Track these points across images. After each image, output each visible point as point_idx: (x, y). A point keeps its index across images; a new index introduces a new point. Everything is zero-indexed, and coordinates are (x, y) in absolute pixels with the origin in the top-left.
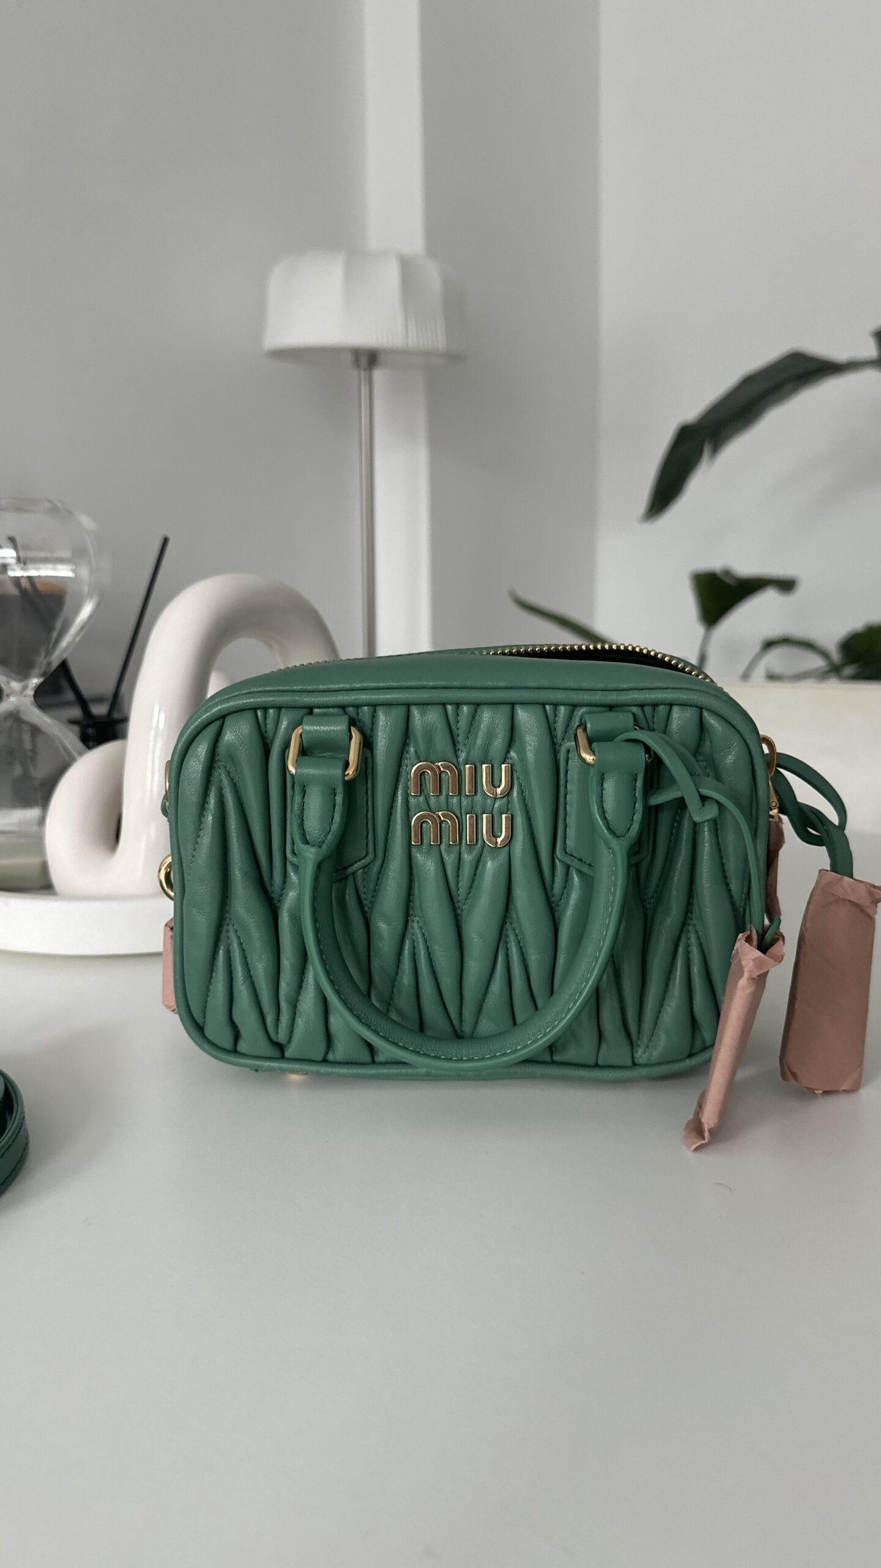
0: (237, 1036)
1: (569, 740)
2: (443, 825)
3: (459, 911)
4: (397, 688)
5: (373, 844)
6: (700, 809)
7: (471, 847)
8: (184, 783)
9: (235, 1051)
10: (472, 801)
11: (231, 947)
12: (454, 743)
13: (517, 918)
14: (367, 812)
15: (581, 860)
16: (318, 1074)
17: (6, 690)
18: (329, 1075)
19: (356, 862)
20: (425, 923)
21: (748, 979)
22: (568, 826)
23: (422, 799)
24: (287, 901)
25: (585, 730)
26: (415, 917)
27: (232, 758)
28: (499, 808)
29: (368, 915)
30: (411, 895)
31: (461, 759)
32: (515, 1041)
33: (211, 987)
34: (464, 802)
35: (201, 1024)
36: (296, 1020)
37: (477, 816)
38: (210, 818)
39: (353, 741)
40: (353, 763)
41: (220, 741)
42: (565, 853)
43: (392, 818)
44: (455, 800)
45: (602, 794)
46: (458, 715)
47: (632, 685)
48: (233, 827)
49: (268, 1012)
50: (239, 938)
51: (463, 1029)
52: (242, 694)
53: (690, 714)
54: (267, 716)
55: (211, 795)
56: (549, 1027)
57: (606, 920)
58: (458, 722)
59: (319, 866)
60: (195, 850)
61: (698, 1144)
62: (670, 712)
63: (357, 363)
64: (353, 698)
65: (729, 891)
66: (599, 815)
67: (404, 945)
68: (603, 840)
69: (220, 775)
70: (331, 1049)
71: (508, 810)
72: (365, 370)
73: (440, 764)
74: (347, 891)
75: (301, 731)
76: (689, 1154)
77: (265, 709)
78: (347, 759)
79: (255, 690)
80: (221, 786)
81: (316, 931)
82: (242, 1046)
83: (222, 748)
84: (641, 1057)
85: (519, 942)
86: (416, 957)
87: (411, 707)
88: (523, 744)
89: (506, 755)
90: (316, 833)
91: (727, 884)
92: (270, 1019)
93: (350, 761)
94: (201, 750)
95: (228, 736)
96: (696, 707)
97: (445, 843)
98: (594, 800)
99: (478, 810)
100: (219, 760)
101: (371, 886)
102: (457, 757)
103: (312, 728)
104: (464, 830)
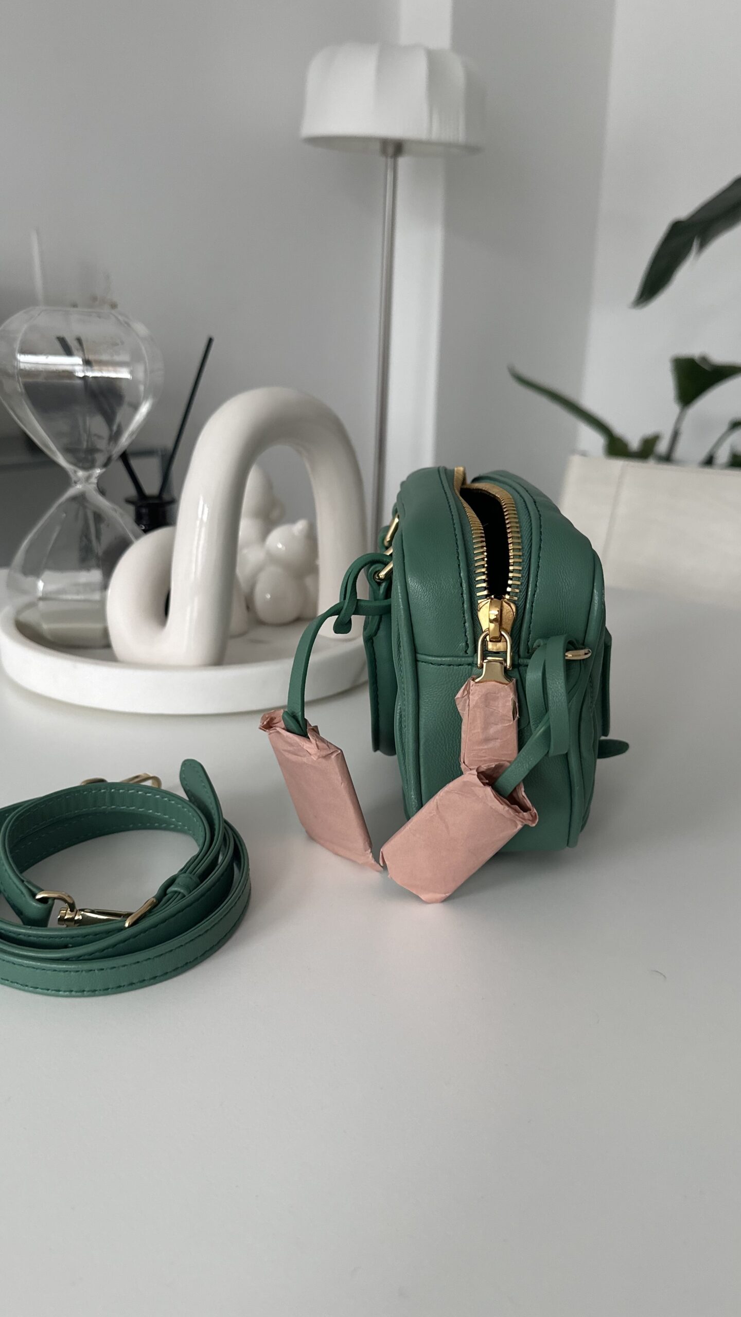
17: (74, 478)
63: (384, 151)
72: (391, 157)
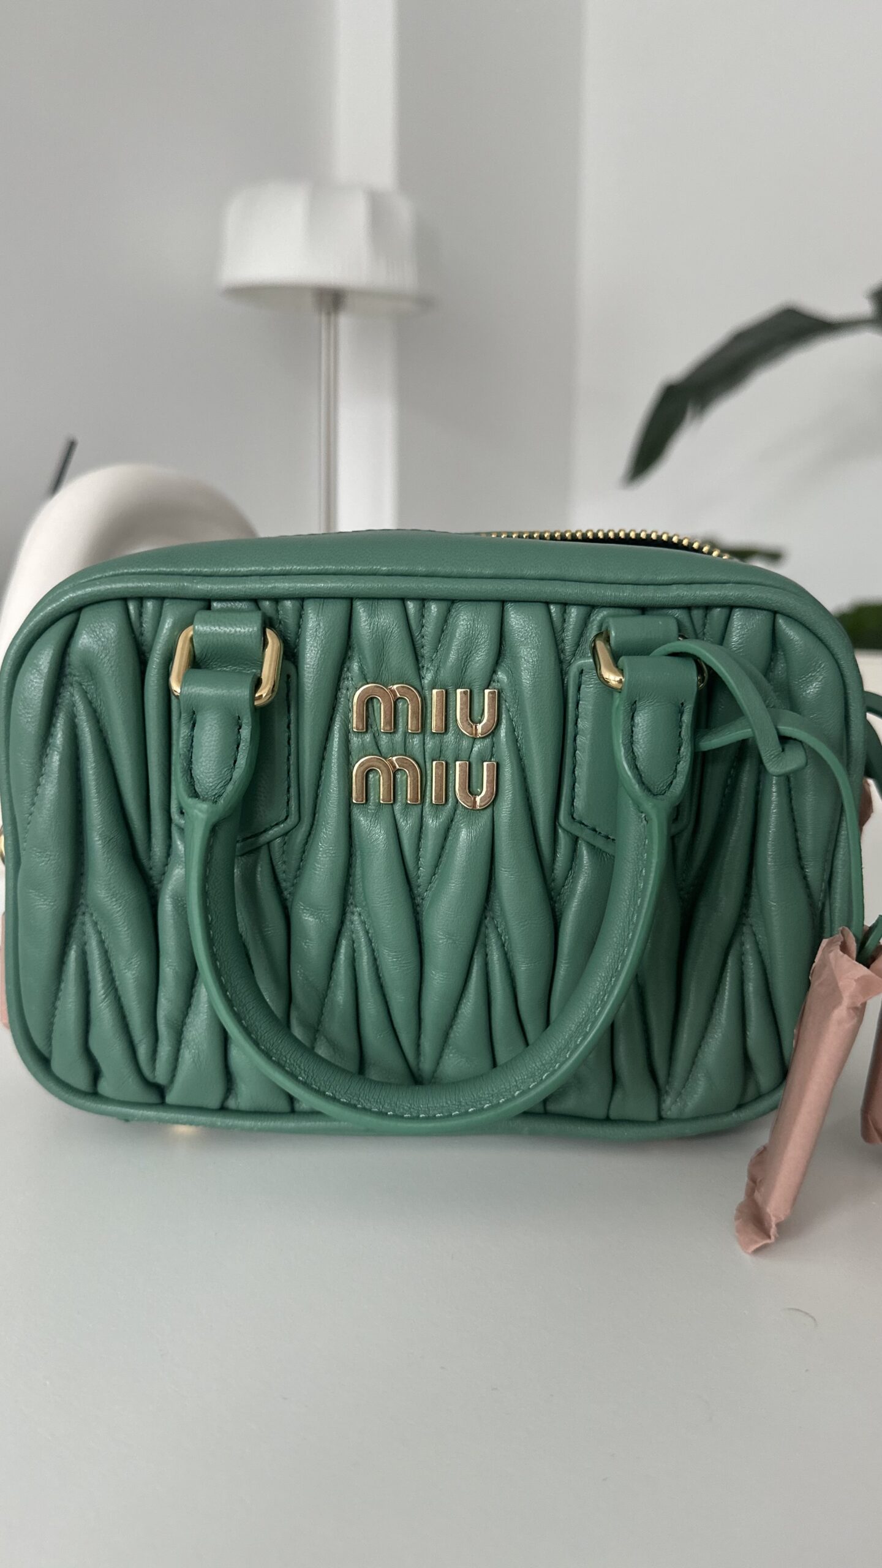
0: (96, 1074)
1: (584, 656)
2: (399, 776)
3: (418, 900)
4: (335, 574)
5: (297, 801)
6: (778, 756)
7: (437, 807)
8: (18, 706)
9: (94, 1093)
10: (441, 742)
11: (87, 947)
12: (417, 657)
13: (501, 910)
14: (289, 755)
15: (594, 830)
16: (213, 1126)
18: (229, 1128)
19: (272, 827)
20: (369, 916)
21: (849, 1008)
22: (577, 780)
23: (368, 738)
24: (171, 882)
25: (607, 640)
26: (356, 906)
27: (90, 670)
28: (480, 752)
29: (289, 904)
30: (350, 876)
31: (426, 681)
32: (496, 1091)
33: (58, 1003)
34: (430, 744)
35: (46, 1054)
36: (182, 1051)
37: (447, 764)
38: (55, 760)
39: (269, 651)
40: (268, 680)
41: (72, 645)
42: (572, 820)
43: (324, 764)
44: (416, 741)
45: (632, 732)
46: (423, 616)
47: (676, 577)
48: (91, 772)
49: (140, 1041)
50: (99, 933)
51: (421, 1065)
52: (106, 577)
53: (759, 619)
54: (144, 610)
55: (59, 725)
56: (547, 1072)
57: (633, 916)
58: (423, 626)
59: (213, 831)
60: (33, 804)
61: (761, 1244)
62: (728, 619)
63: (319, 304)
64: (270, 586)
65: (805, 877)
66: (628, 763)
67: (340, 947)
68: (632, 799)
69: (72, 696)
70: (233, 1091)
71: (492, 755)
72: (328, 313)
73: (395, 687)
74: (259, 869)
75: (191, 633)
76: (747, 1258)
77: (141, 599)
78: (259, 675)
79: (125, 571)
80: (73, 713)
81: (208, 926)
82: (104, 1087)
83: (74, 658)
84: (670, 1109)
85: (503, 945)
86: (357, 964)
87: (354, 603)
88: (516, 659)
89: (491, 677)
90: (210, 782)
91: (802, 868)
92: (143, 1051)
93: (263, 677)
94: (44, 659)
95: (84, 640)
96: (768, 610)
97: (401, 802)
98: (621, 741)
99: (449, 754)
100: (70, 674)
101: (294, 863)
102: (421, 678)
103: (207, 628)
104: (429, 783)
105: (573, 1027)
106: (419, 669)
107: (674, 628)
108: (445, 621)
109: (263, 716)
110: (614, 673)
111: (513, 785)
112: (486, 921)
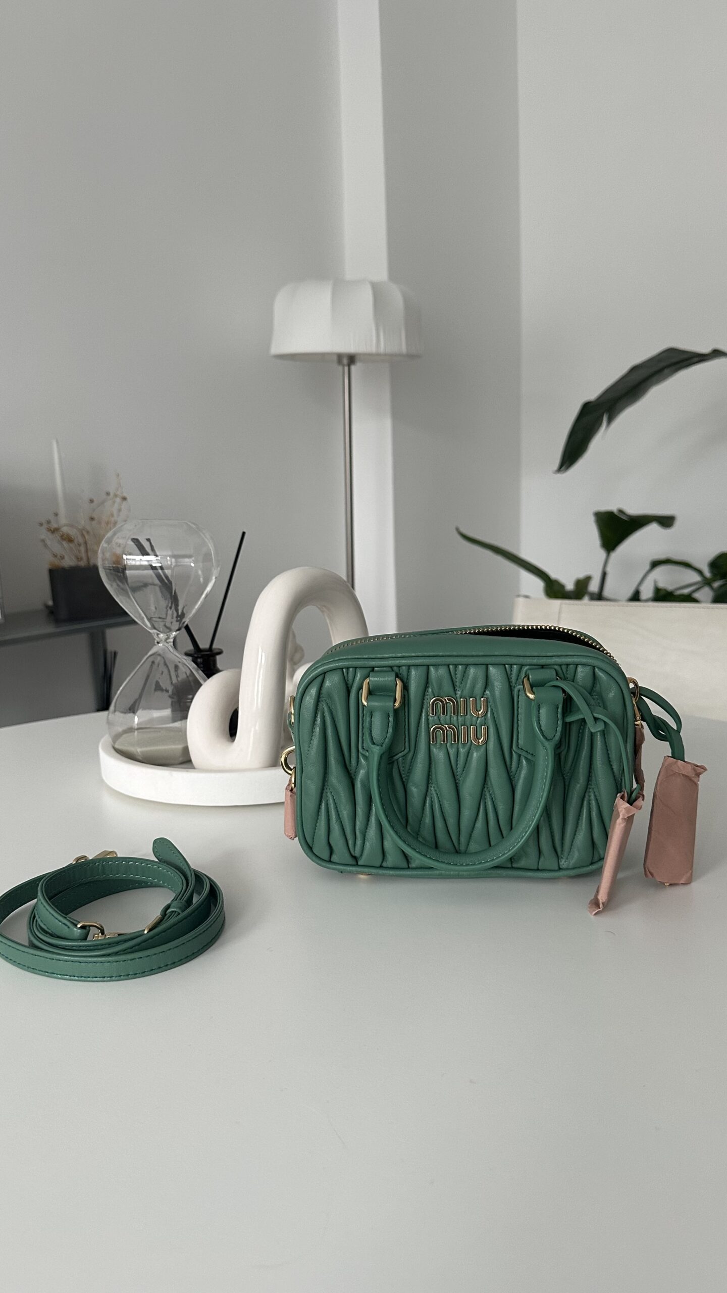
0: (331, 851)
1: (520, 685)
2: (448, 732)
3: (458, 781)
4: (420, 656)
5: (408, 743)
6: (594, 725)
7: (464, 745)
8: (303, 709)
9: (330, 861)
10: (465, 719)
11: (329, 802)
12: (454, 686)
13: (491, 784)
14: (405, 725)
15: (527, 752)
16: (377, 875)
17: (157, 639)
18: (383, 875)
19: (398, 754)
20: (438, 788)
21: (623, 819)
22: (519, 732)
23: (436, 717)
24: (360, 775)
25: (528, 679)
26: (433, 784)
27: (330, 696)
29: (405, 784)
30: (430, 772)
31: (458, 696)
32: (491, 856)
33: (317, 824)
35: (311, 845)
36: (365, 842)
37: (467, 727)
38: (317, 729)
39: (398, 687)
40: (398, 699)
41: (323, 687)
42: (518, 748)
43: (419, 729)
45: (539, 716)
46: (456, 671)
48: (330, 735)
49: (349, 839)
50: (333, 797)
51: (460, 848)
52: (335, 661)
53: (588, 670)
54: (349, 672)
55: (318, 717)
56: (510, 848)
57: (542, 786)
58: (456, 675)
59: (381, 757)
60: (309, 748)
61: (596, 912)
62: (576, 668)
64: (397, 662)
65: (612, 769)
66: (538, 728)
67: (426, 800)
68: (540, 742)
69: (323, 706)
70: (385, 859)
72: (347, 366)
73: (446, 698)
74: (394, 769)
75: (369, 681)
76: (591, 917)
77: (348, 669)
78: (395, 696)
79: (343, 658)
80: (323, 712)
82: (334, 858)
83: (324, 691)
84: (564, 865)
85: (492, 798)
86: (433, 807)
87: (429, 667)
88: (493, 686)
89: (484, 693)
90: (379, 739)
91: (611, 767)
92: (350, 843)
94: (313, 691)
95: (328, 684)
96: (594, 666)
97: (450, 743)
98: (535, 719)
99: (468, 723)
100: (322, 697)
101: (408, 768)
102: (456, 694)
103: (374, 679)
104: (460, 735)
105: (521, 829)
106: (455, 691)
107: (554, 673)
108: (465, 672)
109: (396, 711)
110: (532, 694)
111: (494, 735)
112: (485, 789)
